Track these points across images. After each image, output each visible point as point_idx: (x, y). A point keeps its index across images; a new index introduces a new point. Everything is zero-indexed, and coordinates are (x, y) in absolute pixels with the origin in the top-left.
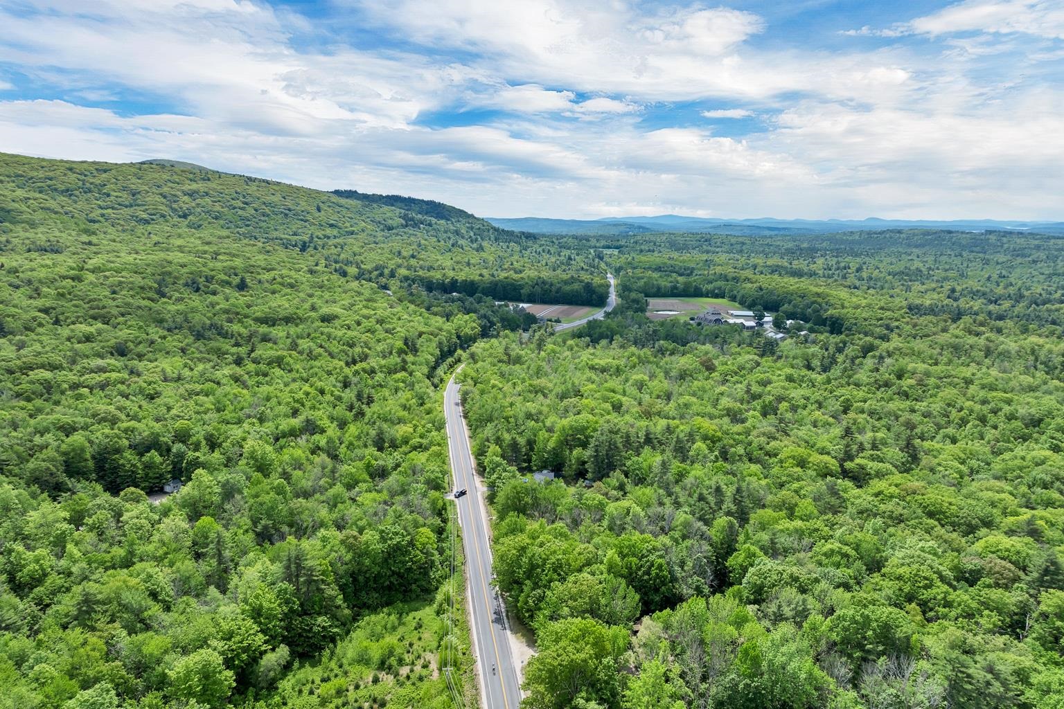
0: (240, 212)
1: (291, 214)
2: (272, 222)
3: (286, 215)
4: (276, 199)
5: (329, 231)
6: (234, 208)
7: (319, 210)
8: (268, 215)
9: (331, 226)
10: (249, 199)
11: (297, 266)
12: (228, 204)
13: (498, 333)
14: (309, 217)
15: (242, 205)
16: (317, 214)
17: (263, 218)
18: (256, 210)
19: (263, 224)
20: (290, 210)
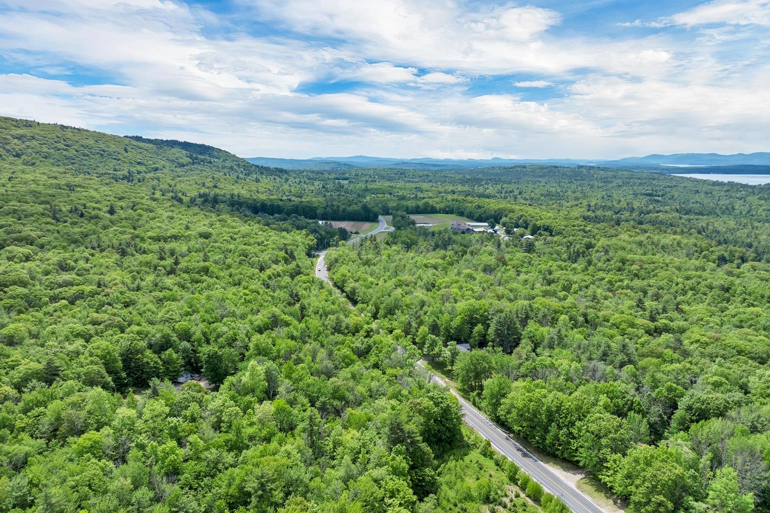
0: (65, 153)
1: (105, 154)
2: (92, 161)
3: (102, 155)
4: (91, 142)
5: (139, 168)
6: (59, 150)
7: (126, 151)
8: (88, 155)
9: (139, 163)
10: (70, 143)
11: (140, 195)
12: (53, 146)
13: (337, 243)
14: (120, 157)
15: (65, 147)
16: (126, 155)
17: (84, 158)
18: (77, 151)
19: (85, 162)
20: (104, 151)
